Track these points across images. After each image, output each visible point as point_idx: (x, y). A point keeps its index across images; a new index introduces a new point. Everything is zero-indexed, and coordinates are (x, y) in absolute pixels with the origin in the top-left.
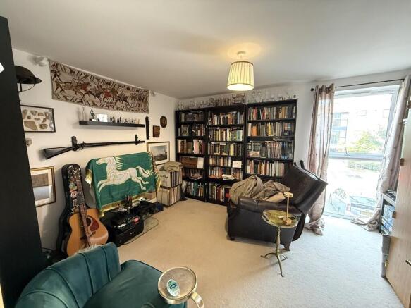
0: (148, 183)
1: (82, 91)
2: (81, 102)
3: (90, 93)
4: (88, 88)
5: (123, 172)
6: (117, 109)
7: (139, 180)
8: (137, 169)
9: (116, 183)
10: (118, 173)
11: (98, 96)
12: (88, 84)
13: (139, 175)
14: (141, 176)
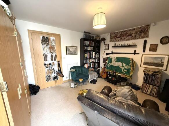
0: (126, 71)
1: (116, 38)
2: (115, 41)
3: (118, 37)
4: (117, 36)
5: (116, 63)
6: (127, 40)
7: (122, 68)
8: (122, 64)
9: (114, 65)
10: (115, 62)
11: (120, 38)
12: (118, 35)
13: (123, 66)
14: (124, 67)
